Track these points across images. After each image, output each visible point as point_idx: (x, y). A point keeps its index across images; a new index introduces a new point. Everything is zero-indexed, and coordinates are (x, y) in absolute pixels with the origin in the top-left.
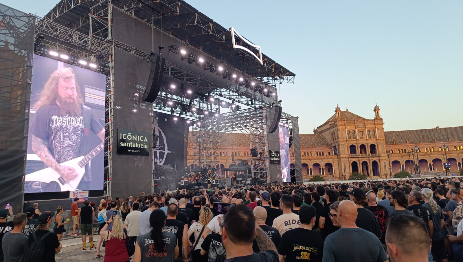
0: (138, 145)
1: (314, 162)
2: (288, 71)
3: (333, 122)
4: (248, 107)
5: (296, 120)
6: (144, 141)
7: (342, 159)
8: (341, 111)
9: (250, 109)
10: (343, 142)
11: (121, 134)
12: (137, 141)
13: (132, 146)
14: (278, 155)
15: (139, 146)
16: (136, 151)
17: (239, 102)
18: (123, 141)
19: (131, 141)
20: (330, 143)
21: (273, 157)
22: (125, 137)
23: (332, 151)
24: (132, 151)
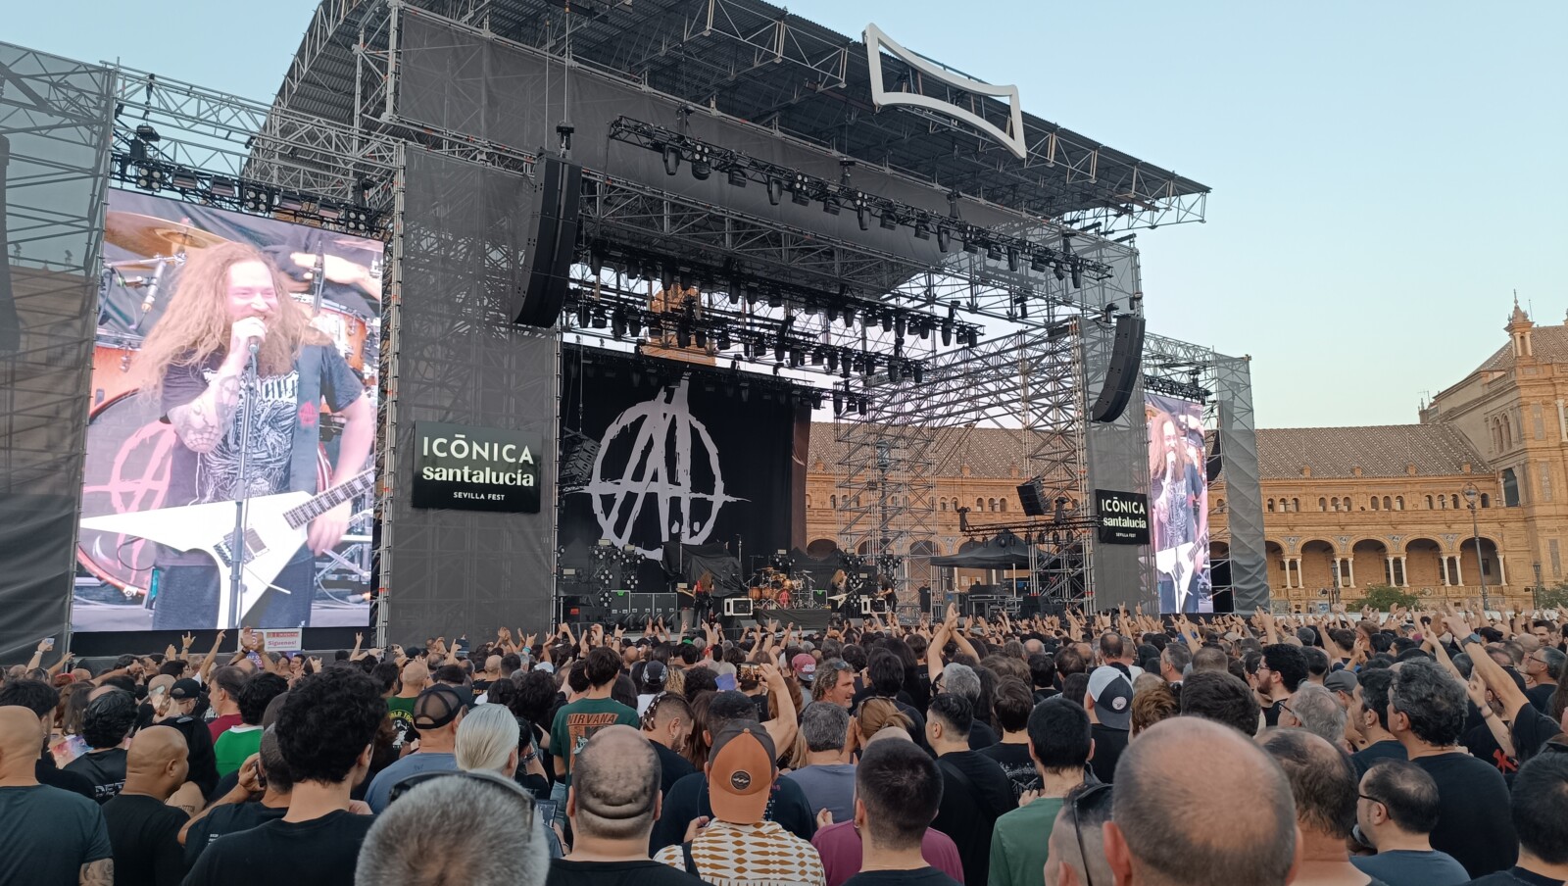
0: (494, 474)
1: (1415, 532)
2: (1171, 176)
3: (1497, 375)
4: (1017, 327)
5: (1242, 369)
6: (521, 461)
7: (1539, 523)
8: (1535, 326)
9: (1021, 333)
10: (1547, 453)
11: (426, 439)
12: (491, 463)
13: (470, 478)
14: (1137, 508)
15: (497, 479)
16: (486, 496)
17: (973, 309)
18: (434, 461)
19: (468, 460)
20: (1487, 458)
21: (1113, 515)
22: (441, 447)
23: (1499, 492)
24: (471, 496)
